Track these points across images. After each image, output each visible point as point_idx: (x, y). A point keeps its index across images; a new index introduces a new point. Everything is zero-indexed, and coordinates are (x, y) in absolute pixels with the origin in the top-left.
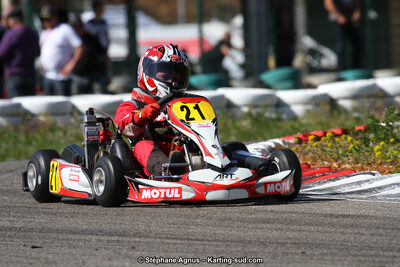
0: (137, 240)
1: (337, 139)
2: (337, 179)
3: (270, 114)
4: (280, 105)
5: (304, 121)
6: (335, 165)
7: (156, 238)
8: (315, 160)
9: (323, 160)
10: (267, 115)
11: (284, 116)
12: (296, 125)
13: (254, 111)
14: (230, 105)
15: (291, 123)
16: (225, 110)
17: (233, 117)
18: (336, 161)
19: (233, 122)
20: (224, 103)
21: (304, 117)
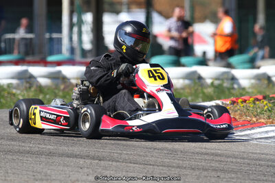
0: (110, 163)
1: (257, 102)
2: (253, 128)
3: (227, 85)
4: (233, 79)
6: (254, 119)
7: (123, 162)
8: (241, 115)
9: (246, 116)
10: (225, 85)
16: (197, 81)
17: (202, 86)
18: (256, 117)
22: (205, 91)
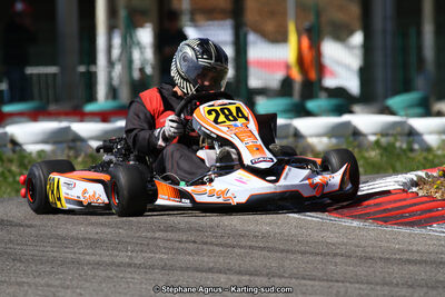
3: (401, 144)
4: (412, 134)
5: (439, 152)
10: (398, 144)
11: (416, 146)
12: (431, 157)
13: (384, 141)
14: (356, 133)
15: (425, 154)
16: (351, 139)
17: (360, 146)
19: (360, 152)
20: (350, 131)
21: (439, 148)
22: (367, 155)
